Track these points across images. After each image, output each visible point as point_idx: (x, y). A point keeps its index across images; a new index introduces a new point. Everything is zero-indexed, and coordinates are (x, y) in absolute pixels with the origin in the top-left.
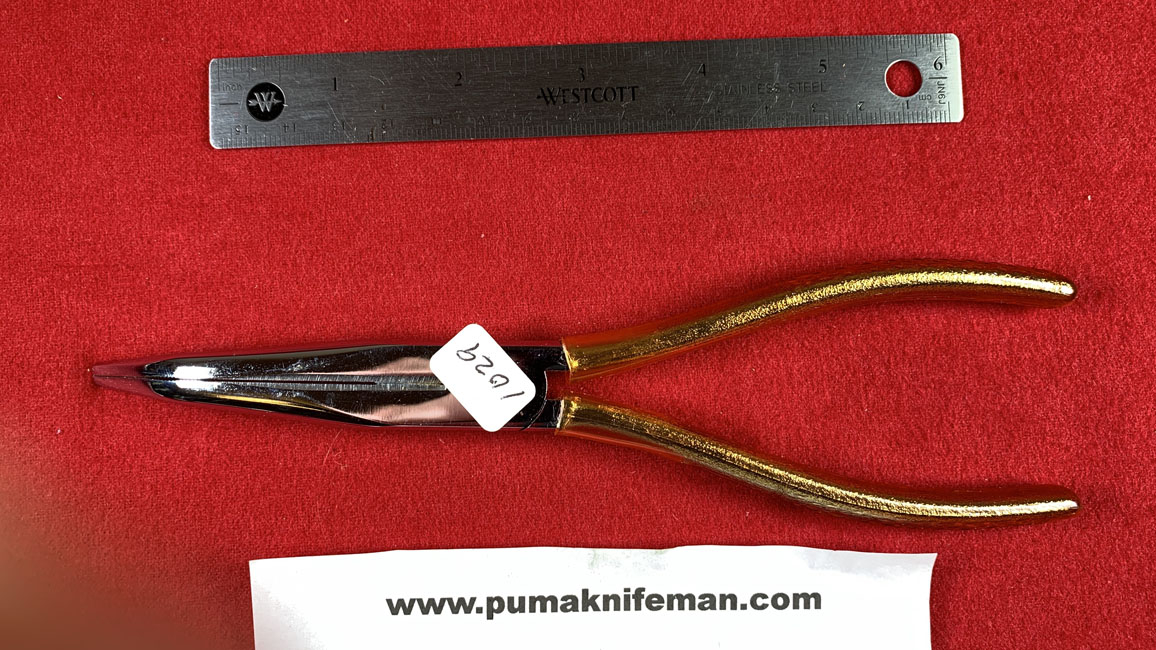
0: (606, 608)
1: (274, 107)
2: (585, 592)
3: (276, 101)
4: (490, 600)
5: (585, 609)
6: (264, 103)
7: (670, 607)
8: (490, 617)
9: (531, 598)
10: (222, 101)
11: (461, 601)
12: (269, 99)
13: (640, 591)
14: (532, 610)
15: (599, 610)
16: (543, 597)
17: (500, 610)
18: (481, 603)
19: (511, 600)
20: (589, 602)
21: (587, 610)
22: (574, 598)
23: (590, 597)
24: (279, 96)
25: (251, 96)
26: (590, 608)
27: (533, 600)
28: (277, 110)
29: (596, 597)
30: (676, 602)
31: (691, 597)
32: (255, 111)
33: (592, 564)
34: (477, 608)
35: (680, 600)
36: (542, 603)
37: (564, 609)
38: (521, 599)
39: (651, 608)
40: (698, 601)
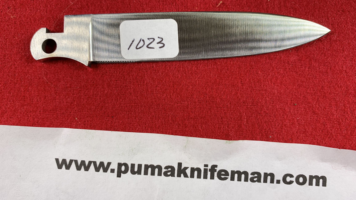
0: (192, 176)
2: (180, 165)
4: (120, 165)
7: (232, 179)
8: (119, 176)
9: (145, 165)
11: (102, 164)
13: (214, 167)
14: (146, 173)
15: (188, 177)
16: (153, 165)
17: (126, 172)
18: (114, 166)
19: (133, 165)
20: (182, 171)
21: (180, 176)
23: (182, 168)
26: (182, 175)
29: (186, 168)
30: (236, 175)
33: (185, 146)
34: (111, 169)
35: (238, 175)
36: (152, 169)
37: (166, 174)
38: (140, 166)
39: (220, 178)
40: (250, 176)
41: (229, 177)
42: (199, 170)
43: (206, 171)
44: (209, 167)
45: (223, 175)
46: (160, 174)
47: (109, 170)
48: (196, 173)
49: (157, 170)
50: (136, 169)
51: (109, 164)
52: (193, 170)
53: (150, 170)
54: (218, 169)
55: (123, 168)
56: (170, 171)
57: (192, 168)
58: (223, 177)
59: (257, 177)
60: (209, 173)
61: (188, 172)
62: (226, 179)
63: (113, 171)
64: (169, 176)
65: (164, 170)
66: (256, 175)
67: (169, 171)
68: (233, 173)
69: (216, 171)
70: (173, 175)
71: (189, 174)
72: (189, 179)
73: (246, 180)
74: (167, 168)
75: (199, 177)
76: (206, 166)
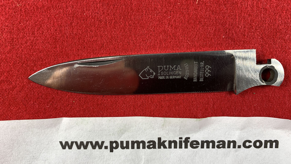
2: (159, 139)
4: (111, 143)
8: (112, 151)
9: (132, 142)
11: (97, 143)
16: (138, 141)
17: (117, 147)
18: (107, 144)
20: (161, 144)
21: (161, 148)
23: (162, 141)
29: (165, 141)
30: (205, 144)
31: (213, 142)
33: (163, 125)
34: (105, 146)
35: (207, 144)
36: (138, 144)
37: (149, 147)
38: (127, 142)
39: (193, 147)
40: (216, 144)
41: (200, 146)
43: (181, 142)
44: (183, 139)
47: (103, 147)
48: (173, 144)
49: (141, 145)
50: (125, 145)
51: (103, 142)
53: (136, 145)
54: (190, 140)
55: (114, 145)
57: (169, 141)
60: (183, 144)
61: (167, 144)
62: (197, 147)
64: (151, 148)
65: (147, 144)
66: (221, 143)
70: (154, 147)
71: (167, 147)
72: (168, 149)
73: (213, 147)
74: (149, 142)
76: (181, 138)
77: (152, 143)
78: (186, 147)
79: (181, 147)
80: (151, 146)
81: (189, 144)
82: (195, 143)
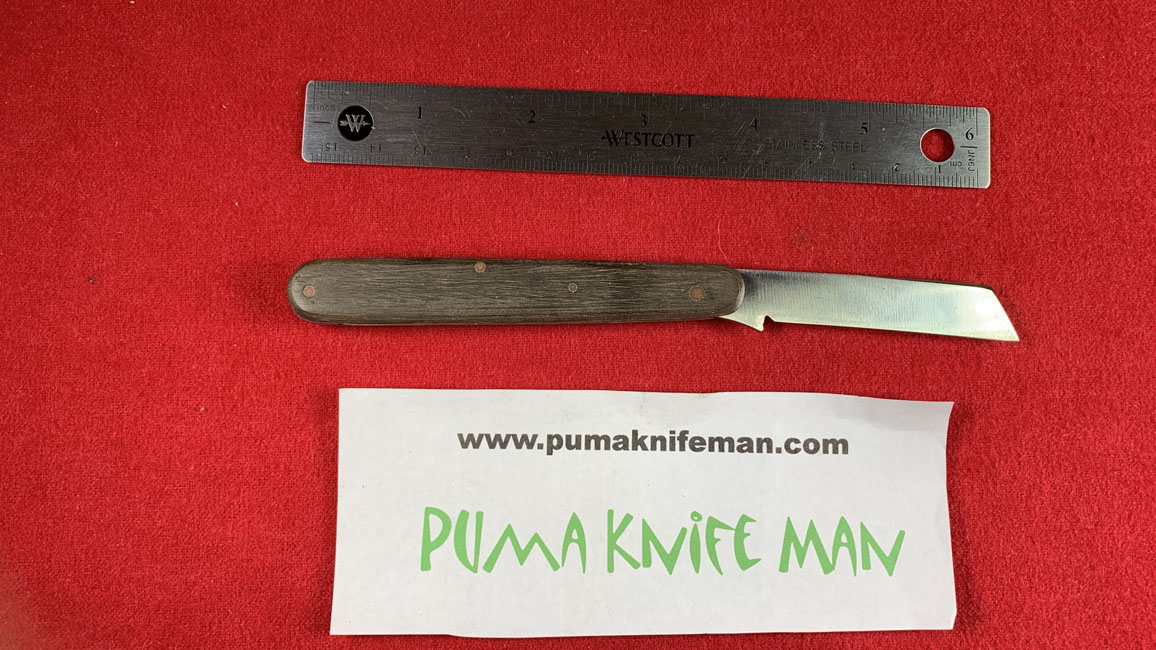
0: (654, 448)
1: (362, 128)
2: (635, 433)
3: (365, 124)
4: (550, 438)
5: (635, 449)
6: (354, 124)
7: (711, 449)
8: (550, 453)
9: (587, 437)
10: (317, 120)
11: (525, 437)
12: (359, 121)
13: (684, 433)
14: (588, 447)
15: (647, 450)
16: (597, 436)
17: (559, 446)
18: (542, 439)
19: (569, 438)
20: (638, 442)
21: (636, 449)
22: (625, 438)
23: (639, 437)
24: (368, 119)
25: (342, 117)
26: (639, 447)
27: (588, 439)
28: (365, 132)
29: (645, 437)
30: (717, 444)
31: (730, 440)
32: (345, 131)
33: (642, 406)
34: (539, 445)
35: (720, 443)
36: (596, 441)
37: (616, 447)
38: (578, 438)
39: (694, 449)
40: (737, 444)
41: (707, 447)
42: (663, 439)
43: (672, 440)
44: (677, 435)
45: (697, 444)
46: (607, 448)
47: (536, 446)
48: (659, 443)
49: (603, 442)
50: (573, 443)
51: (535, 437)
52: (654, 440)
53: (593, 442)
54: (690, 436)
55: (555, 442)
56: (622, 443)
57: (652, 437)
58: (697, 447)
59: (746, 446)
60: (677, 443)
61: (648, 442)
62: (702, 449)
63: (540, 446)
64: (620, 449)
65: (612, 442)
66: (745, 442)
67: (620, 443)
68: (712, 440)
69: (686, 438)
70: (626, 447)
71: (649, 447)
72: (650, 452)
73: (731, 450)
74: (616, 438)
75: (663, 448)
76: (672, 432)
77: (621, 440)
78: (682, 448)
79: (672, 448)
80: (620, 446)
81: (687, 443)
82: (698, 441)
